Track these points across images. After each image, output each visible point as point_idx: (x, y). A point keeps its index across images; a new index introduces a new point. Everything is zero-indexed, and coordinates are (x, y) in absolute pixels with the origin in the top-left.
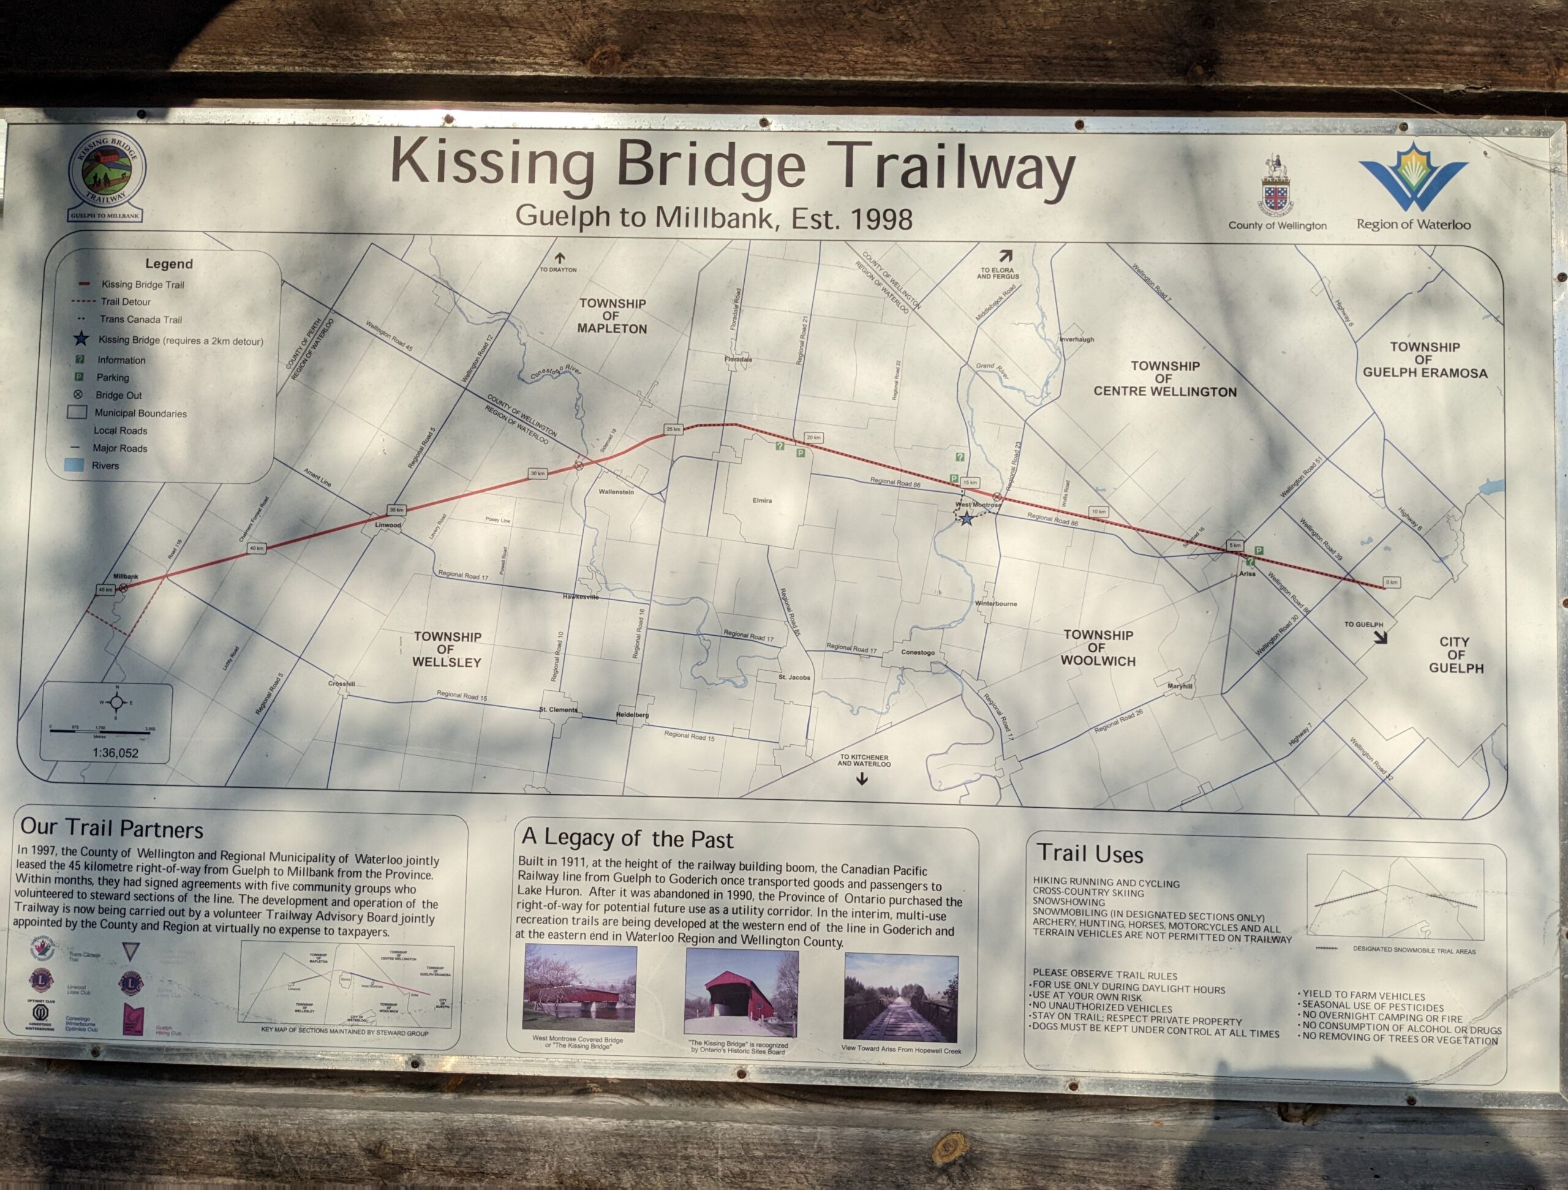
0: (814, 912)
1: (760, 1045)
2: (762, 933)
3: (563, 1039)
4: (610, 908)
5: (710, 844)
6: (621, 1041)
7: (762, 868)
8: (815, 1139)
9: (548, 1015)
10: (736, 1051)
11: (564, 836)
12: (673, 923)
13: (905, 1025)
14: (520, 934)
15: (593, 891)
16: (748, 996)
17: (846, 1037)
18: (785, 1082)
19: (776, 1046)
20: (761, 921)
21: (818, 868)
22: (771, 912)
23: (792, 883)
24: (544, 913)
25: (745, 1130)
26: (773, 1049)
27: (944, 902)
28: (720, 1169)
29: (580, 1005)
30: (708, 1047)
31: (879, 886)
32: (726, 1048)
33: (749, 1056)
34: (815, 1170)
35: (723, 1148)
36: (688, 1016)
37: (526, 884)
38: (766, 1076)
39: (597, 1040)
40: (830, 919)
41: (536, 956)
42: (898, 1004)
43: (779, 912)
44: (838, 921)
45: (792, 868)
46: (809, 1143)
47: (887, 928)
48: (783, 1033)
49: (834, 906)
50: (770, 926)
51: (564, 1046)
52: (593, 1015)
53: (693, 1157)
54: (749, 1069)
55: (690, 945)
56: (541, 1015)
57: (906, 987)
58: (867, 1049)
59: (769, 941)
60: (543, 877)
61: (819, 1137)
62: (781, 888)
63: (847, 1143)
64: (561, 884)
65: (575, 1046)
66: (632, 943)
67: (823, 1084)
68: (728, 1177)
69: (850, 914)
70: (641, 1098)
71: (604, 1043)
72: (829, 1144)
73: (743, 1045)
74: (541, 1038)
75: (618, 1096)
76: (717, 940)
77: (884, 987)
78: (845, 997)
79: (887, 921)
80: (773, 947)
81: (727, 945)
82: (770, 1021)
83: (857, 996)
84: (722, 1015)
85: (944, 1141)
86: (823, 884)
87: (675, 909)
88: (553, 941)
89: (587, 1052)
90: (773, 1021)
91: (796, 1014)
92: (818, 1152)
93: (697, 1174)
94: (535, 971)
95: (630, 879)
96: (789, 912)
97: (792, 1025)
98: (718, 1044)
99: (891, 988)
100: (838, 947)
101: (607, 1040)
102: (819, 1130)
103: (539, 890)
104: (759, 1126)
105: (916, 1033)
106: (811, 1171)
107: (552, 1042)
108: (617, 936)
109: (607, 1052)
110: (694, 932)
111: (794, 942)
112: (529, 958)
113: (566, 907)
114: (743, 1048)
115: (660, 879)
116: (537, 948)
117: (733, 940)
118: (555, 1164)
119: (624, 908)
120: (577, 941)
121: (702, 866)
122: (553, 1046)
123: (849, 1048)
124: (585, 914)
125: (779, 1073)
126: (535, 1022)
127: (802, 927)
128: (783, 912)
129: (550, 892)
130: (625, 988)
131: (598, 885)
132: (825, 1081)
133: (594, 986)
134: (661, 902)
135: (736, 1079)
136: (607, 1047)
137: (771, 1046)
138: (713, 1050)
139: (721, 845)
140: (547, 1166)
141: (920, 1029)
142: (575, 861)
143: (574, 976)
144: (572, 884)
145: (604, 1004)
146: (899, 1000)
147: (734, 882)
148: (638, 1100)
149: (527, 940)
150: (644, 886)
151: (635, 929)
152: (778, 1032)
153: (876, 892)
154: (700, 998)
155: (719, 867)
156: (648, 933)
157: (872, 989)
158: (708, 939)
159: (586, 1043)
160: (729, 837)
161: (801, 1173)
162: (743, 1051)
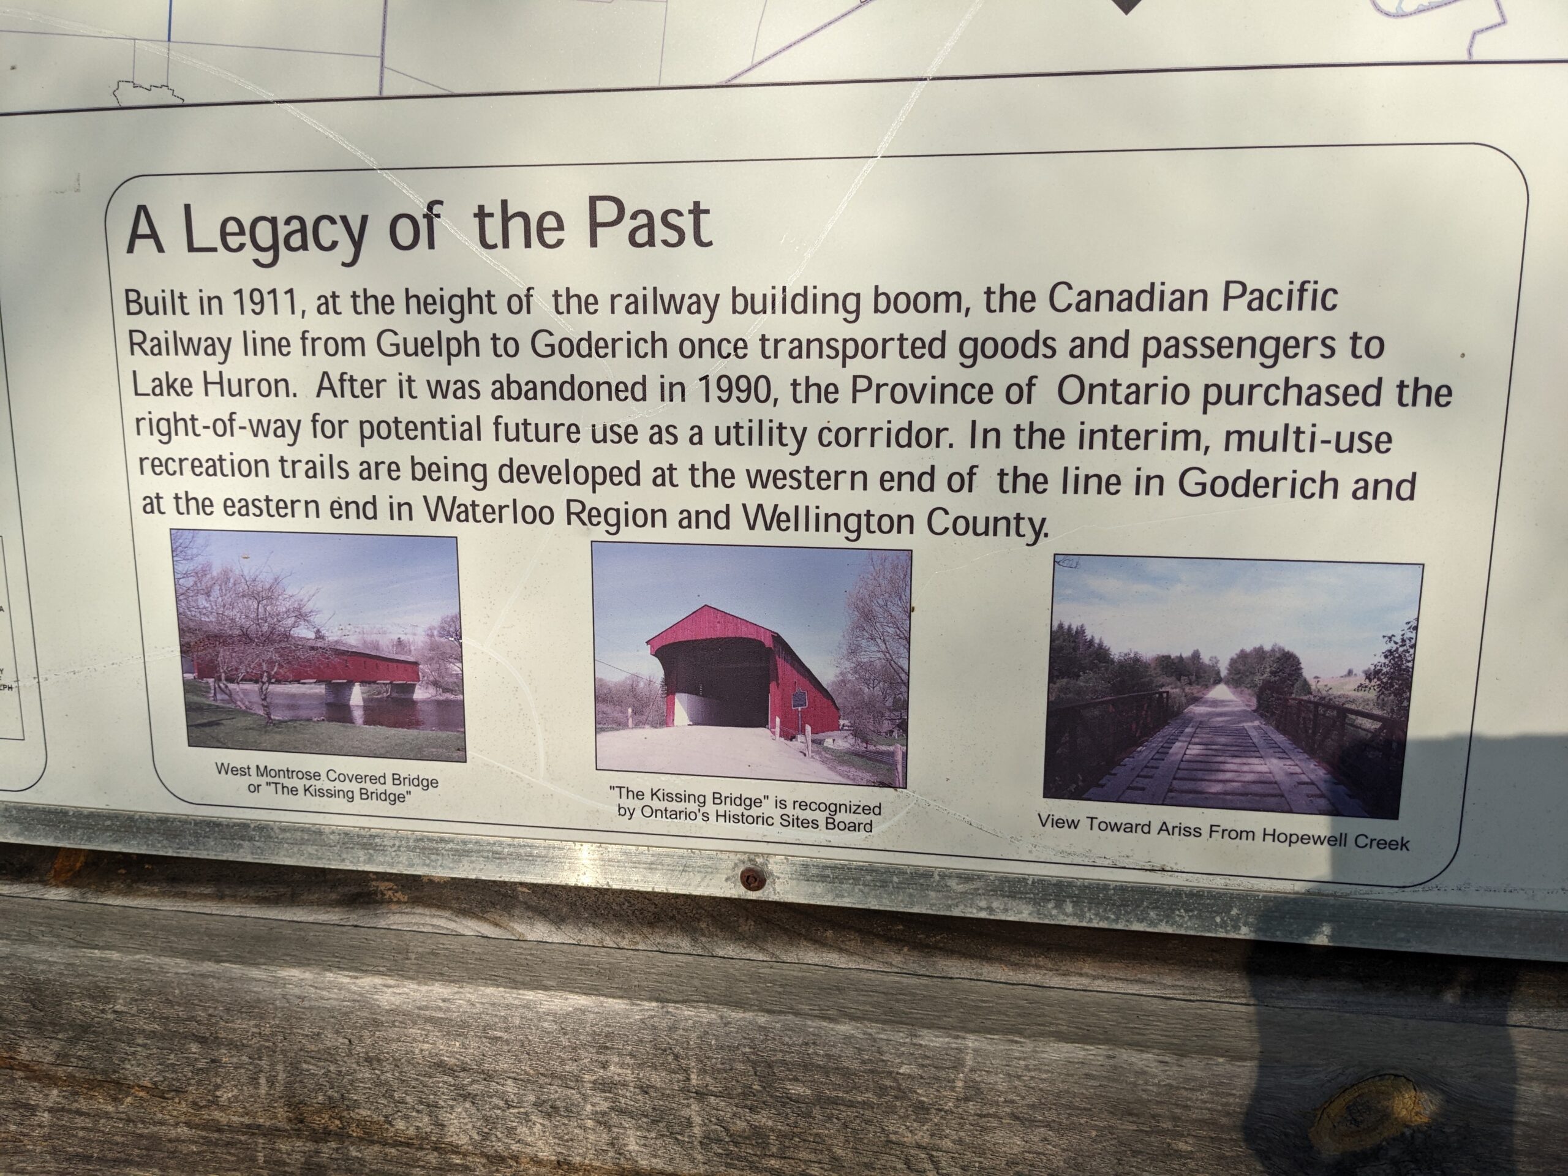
0: (959, 434)
1: (803, 805)
2: (803, 498)
3: (289, 773)
4: (375, 430)
5: (642, 236)
6: (433, 783)
7: (799, 304)
8: (958, 1065)
9: (246, 713)
10: (737, 819)
11: (232, 227)
12: (550, 473)
13: (1233, 764)
14: (152, 504)
15: (325, 384)
16: (767, 676)
17: (1050, 791)
18: (873, 904)
19: (848, 809)
20: (799, 463)
21: (974, 299)
22: (828, 437)
23: (893, 348)
24: (207, 446)
25: (761, 1028)
26: (838, 817)
27: (1390, 393)
28: (697, 1120)
29: (321, 689)
30: (662, 805)
31: (1173, 348)
32: (710, 808)
33: (776, 832)
34: (960, 1141)
35: (703, 1071)
36: (602, 724)
37: (151, 368)
38: (820, 888)
39: (374, 779)
40: (1008, 456)
41: (201, 560)
42: (1215, 703)
43: (853, 437)
44: (1035, 460)
45: (892, 303)
46: (943, 1074)
47: (1192, 478)
48: (868, 776)
49: (1022, 414)
50: (827, 479)
51: (293, 791)
52: (358, 714)
53: (625, 1085)
54: (774, 866)
55: (600, 532)
56: (229, 711)
57: (1243, 656)
58: (1116, 827)
59: (823, 522)
60: (190, 347)
61: (969, 1060)
62: (859, 365)
63: (1052, 1082)
64: (240, 366)
65: (321, 793)
66: (441, 527)
67: (983, 915)
68: (719, 1141)
69: (1072, 439)
70: (505, 920)
71: (390, 788)
72: (1000, 1081)
73: (756, 802)
74: (234, 771)
75: (447, 914)
76: (673, 518)
77: (1174, 654)
78: (1052, 679)
79: (1192, 457)
80: (835, 538)
81: (703, 534)
82: (828, 743)
83: (1087, 681)
84: (696, 722)
85: (1348, 1097)
86: (989, 348)
87: (551, 433)
88: (238, 523)
89: (349, 808)
90: (838, 741)
91: (903, 726)
92: (967, 1099)
93: (639, 1128)
94: (202, 601)
95: (422, 347)
96: (881, 437)
97: (892, 754)
98: (687, 798)
99: (1196, 656)
100: (1030, 537)
101: (397, 779)
102: (971, 1042)
103: (186, 383)
104: (797, 1020)
105: (1269, 789)
106: (947, 1144)
107: (263, 780)
108: (399, 509)
109: (399, 809)
110: (608, 497)
111: (896, 523)
112: (182, 567)
113: (259, 428)
114: (755, 811)
115: (505, 347)
116: (200, 540)
117: (720, 519)
118: (282, 1076)
119: (413, 430)
120: (298, 523)
121: (621, 303)
122: (267, 792)
123: (1058, 823)
124: (310, 448)
125: (856, 881)
126: (216, 730)
127: (923, 481)
128: (865, 437)
129: (214, 390)
130: (434, 647)
131: (336, 366)
132: (990, 909)
133: (353, 641)
134: (513, 411)
135: (737, 891)
136: (400, 798)
137: (834, 809)
138: (676, 814)
139: (673, 237)
140: (263, 1081)
141: (1280, 777)
142: (269, 300)
143: (301, 615)
144: (269, 366)
145: (383, 689)
146: (1221, 692)
147: (716, 349)
148: (496, 925)
149: (172, 519)
150: (462, 368)
151: (446, 489)
152: (853, 772)
153: (1161, 369)
154: (636, 677)
155: (671, 304)
156: (482, 499)
157: (1136, 660)
158: (651, 517)
159: (346, 786)
160: (697, 211)
161: (919, 1147)
162: (756, 820)
